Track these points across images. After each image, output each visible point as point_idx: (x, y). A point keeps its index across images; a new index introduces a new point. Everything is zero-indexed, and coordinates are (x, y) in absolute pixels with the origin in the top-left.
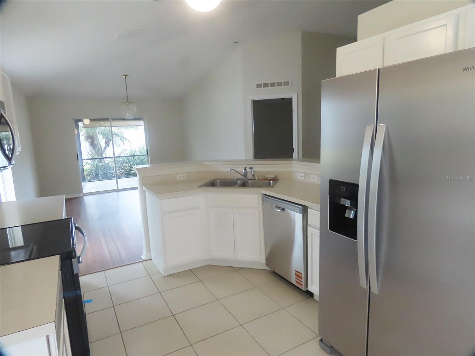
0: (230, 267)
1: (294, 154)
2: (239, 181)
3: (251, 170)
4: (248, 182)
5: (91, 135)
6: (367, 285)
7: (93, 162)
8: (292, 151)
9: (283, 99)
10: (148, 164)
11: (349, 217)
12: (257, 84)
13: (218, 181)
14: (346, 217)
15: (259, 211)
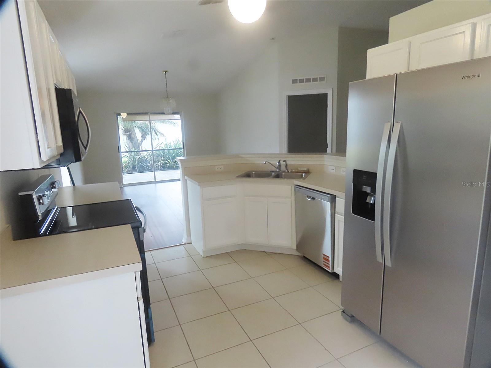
0: (263, 251)
1: (328, 149)
2: (273, 173)
3: (284, 163)
4: (282, 175)
5: (129, 128)
6: (382, 260)
7: (130, 155)
8: (326, 146)
9: (318, 94)
10: (184, 156)
11: (369, 202)
12: (293, 80)
13: (254, 173)
14: (367, 202)
15: (291, 200)
